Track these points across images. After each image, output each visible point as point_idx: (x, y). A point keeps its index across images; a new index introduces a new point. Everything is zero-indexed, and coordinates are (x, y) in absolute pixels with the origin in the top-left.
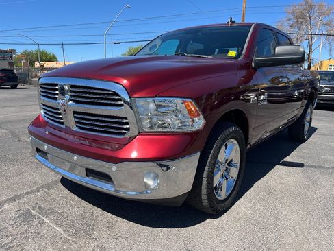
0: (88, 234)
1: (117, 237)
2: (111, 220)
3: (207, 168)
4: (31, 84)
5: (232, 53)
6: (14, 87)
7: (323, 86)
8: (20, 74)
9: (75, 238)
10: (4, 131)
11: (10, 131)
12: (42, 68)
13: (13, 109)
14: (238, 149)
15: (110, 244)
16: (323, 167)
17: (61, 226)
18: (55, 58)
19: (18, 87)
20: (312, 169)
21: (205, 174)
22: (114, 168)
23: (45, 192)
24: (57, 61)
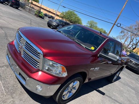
0: (12, 94)
1: (21, 100)
2: (22, 91)
3: (62, 90)
4: (24, 9)
5: (93, 48)
6: (17, 8)
7: (133, 61)
8: (22, 3)
9: (7, 94)
10: (3, 32)
11: (5, 33)
12: (32, 3)
13: (11, 20)
14: (79, 84)
15: (17, 102)
16: (111, 98)
17: (4, 87)
18: (38, 1)
19: (19, 8)
20: (107, 97)
21: (60, 91)
22: (28, 78)
23: (5, 69)
24: (39, 3)
